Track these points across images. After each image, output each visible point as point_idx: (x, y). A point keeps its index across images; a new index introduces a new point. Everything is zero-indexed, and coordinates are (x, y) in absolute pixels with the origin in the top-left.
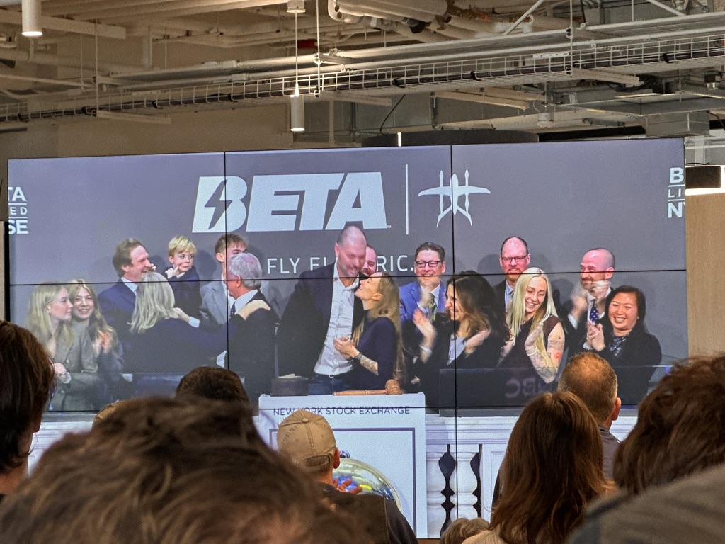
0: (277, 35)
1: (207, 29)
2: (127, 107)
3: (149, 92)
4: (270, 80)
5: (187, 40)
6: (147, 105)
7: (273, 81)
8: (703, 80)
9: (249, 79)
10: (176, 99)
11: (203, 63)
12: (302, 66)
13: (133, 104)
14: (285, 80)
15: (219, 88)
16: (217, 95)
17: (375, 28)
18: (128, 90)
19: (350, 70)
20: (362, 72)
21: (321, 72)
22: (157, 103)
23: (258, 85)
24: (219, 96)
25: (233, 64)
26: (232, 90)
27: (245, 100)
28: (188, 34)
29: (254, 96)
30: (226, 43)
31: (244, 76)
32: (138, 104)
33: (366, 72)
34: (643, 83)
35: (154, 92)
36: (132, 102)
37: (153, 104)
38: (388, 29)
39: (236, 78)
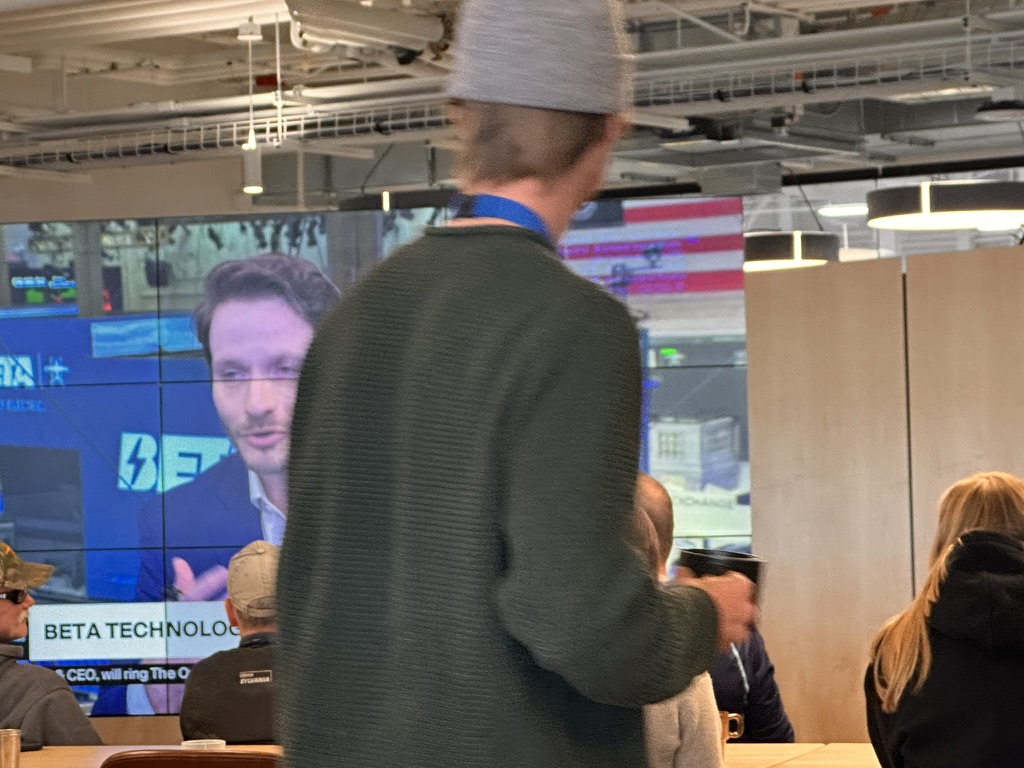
0: (228, 69)
1: (138, 61)
2: (34, 161)
3: (61, 143)
4: (218, 126)
5: (112, 76)
6: (62, 159)
7: (222, 127)
8: (768, 124)
9: (191, 124)
10: (97, 151)
11: (131, 105)
12: (257, 108)
13: (42, 157)
14: (238, 126)
15: (153, 136)
16: (150, 145)
17: (353, 59)
18: (35, 139)
19: (320, 112)
20: (334, 116)
21: (283, 116)
22: (72, 155)
23: (202, 132)
24: (153, 147)
25: (172, 106)
26: (170, 139)
27: (187, 153)
28: (114, 67)
29: (196, 147)
30: (162, 79)
31: (185, 122)
32: (49, 157)
33: (340, 115)
34: (692, 128)
35: (69, 142)
36: (40, 155)
37: (68, 157)
38: (369, 60)
39: (175, 123)
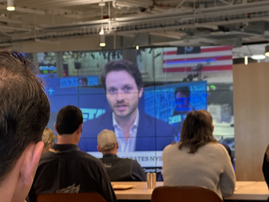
0: (96, 14)
1: (72, 12)
3: (52, 33)
4: (93, 28)
5: (66, 16)
6: (52, 37)
9: (86, 28)
10: (61, 35)
11: (71, 23)
12: (104, 23)
14: (99, 28)
15: (76, 31)
18: (45, 32)
19: (120, 24)
20: (124, 25)
21: (111, 25)
22: (55, 36)
23: (89, 30)
24: (76, 34)
27: (85, 35)
28: (66, 13)
34: (219, 29)
36: (47, 36)
39: (82, 28)
